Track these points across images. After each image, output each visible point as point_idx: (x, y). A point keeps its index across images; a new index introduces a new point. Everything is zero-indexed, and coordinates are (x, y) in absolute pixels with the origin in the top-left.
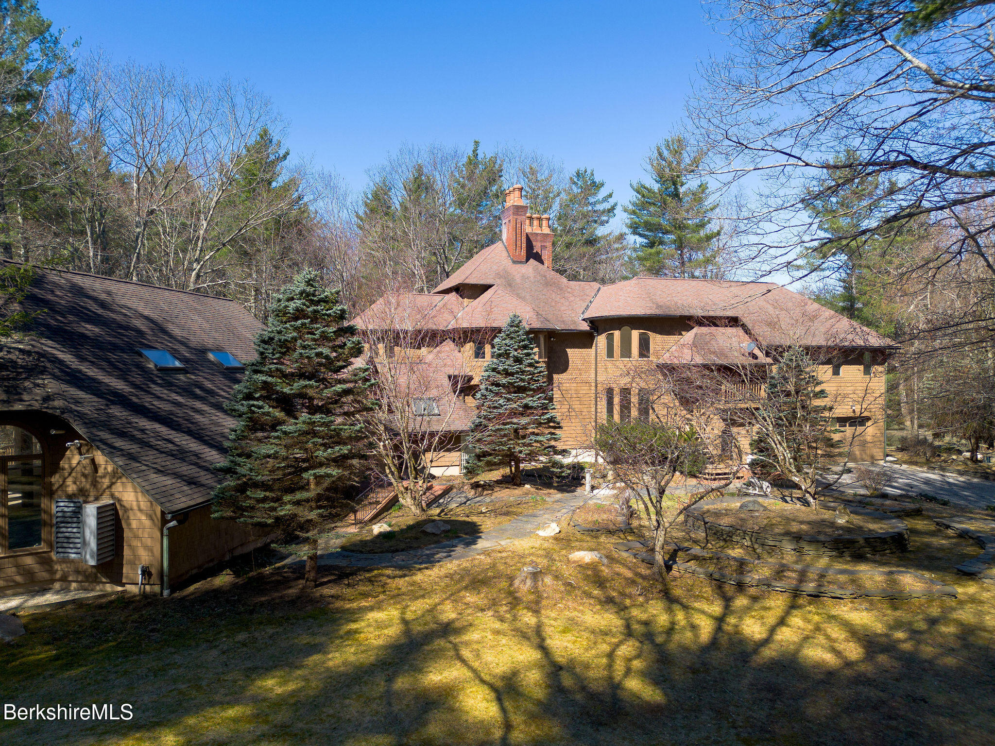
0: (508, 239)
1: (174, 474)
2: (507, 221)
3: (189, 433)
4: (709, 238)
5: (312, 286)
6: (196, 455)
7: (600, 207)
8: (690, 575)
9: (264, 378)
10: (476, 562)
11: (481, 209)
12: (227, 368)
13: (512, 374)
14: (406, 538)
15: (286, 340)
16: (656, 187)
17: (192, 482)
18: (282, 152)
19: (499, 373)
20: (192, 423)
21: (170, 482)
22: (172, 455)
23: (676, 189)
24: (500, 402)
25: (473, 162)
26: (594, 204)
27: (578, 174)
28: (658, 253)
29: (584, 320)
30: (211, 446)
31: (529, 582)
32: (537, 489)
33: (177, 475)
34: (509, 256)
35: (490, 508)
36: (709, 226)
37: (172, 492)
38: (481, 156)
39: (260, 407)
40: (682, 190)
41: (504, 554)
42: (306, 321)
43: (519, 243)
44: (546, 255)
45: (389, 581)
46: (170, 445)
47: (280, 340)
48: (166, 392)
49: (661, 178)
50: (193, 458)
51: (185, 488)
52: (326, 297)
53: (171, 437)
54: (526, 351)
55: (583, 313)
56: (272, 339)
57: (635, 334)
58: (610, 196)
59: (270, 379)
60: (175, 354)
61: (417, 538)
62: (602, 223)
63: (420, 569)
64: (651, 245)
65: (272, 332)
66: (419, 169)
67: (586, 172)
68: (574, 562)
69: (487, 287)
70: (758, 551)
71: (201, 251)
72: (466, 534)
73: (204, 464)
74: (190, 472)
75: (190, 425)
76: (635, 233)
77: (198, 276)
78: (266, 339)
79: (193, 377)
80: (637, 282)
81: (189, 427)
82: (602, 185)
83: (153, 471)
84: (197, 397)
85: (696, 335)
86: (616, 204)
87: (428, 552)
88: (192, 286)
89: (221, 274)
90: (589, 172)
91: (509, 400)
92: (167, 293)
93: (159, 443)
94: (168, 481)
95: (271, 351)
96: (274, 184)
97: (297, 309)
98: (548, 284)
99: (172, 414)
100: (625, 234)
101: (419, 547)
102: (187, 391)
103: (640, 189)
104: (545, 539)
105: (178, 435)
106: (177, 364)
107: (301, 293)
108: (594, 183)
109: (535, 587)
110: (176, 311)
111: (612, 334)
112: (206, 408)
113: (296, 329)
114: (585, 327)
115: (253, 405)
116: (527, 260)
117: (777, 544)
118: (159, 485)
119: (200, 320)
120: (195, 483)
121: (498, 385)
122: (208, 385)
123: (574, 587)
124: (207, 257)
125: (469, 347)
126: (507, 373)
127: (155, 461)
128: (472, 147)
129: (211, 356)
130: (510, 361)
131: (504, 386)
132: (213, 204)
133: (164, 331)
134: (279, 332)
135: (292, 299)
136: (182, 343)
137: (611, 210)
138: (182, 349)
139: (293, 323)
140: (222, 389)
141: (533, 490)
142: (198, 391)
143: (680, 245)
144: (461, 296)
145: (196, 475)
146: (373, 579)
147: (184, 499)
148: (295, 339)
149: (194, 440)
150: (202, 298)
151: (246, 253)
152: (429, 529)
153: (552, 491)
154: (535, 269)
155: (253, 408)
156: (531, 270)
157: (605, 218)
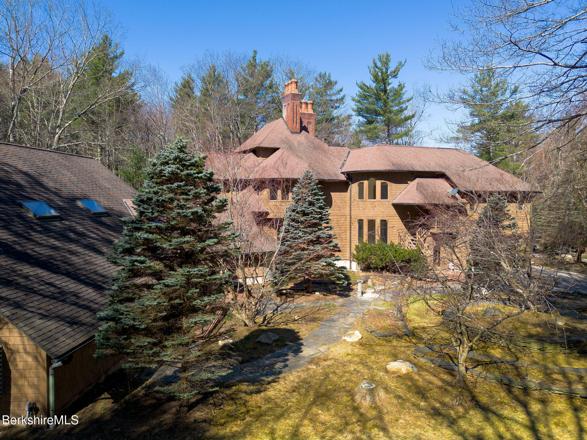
0: (287, 116)
1: (58, 317)
2: (286, 104)
3: (68, 274)
4: (407, 119)
5: (184, 152)
6: (75, 295)
7: (334, 98)
8: (483, 379)
9: (146, 236)
10: (311, 372)
11: (259, 96)
12: (95, 214)
13: (307, 214)
14: (247, 349)
15: (163, 201)
16: (373, 85)
17: (73, 322)
18: (119, 52)
19: (297, 213)
20: (70, 265)
21: (54, 326)
22: (55, 298)
23: (385, 87)
24: (300, 234)
25: (253, 65)
26: (331, 95)
27: (320, 76)
28: (375, 128)
29: (342, 173)
30: (87, 284)
31: (368, 398)
32: (324, 295)
33: (59, 318)
34: (288, 128)
35: (301, 316)
36: (405, 112)
37: (57, 336)
38: (258, 61)
39: (142, 262)
40: (388, 88)
41: (329, 363)
42: (182, 184)
43: (295, 119)
44: (311, 128)
45: (248, 398)
46: (52, 289)
47: (158, 201)
48: (45, 238)
49: (376, 79)
50: (73, 298)
51: (69, 330)
52: (196, 162)
53: (52, 280)
54: (317, 197)
55: (341, 168)
56: (150, 199)
57: (378, 183)
58: (341, 90)
59: (151, 236)
60: (51, 204)
61: (255, 349)
62: (336, 108)
63: (269, 383)
64: (370, 122)
65: (150, 192)
66: (214, 69)
67: (325, 74)
68: (393, 373)
69: (275, 150)
70: (512, 350)
71: (62, 120)
72: (291, 342)
73: (83, 303)
74: (71, 313)
75: (68, 267)
76: (359, 115)
77: (60, 139)
78: (145, 199)
79: (67, 223)
80: (377, 147)
81: (67, 270)
82: (336, 83)
83: (39, 317)
84: (71, 241)
85: (418, 183)
86: (344, 96)
87: (267, 362)
88: (55, 146)
89: (76, 137)
90: (327, 74)
91: (305, 233)
92: (41, 153)
93: (42, 287)
94: (52, 325)
95: (150, 211)
96: (113, 74)
97: (172, 173)
98: (316, 148)
99: (52, 259)
100: (352, 116)
101: (259, 357)
102: (62, 236)
103: (363, 87)
104: (352, 344)
105: (59, 278)
106: (53, 213)
107: (175, 159)
108: (330, 81)
109: (373, 401)
110: (49, 167)
111: (363, 183)
112: (80, 250)
113: (171, 190)
114: (343, 178)
115: (136, 261)
116: (301, 132)
117: (527, 345)
118: (45, 331)
119: (69, 174)
120: (76, 323)
121: (298, 222)
122: (80, 228)
123: (404, 400)
124: (67, 125)
125: (266, 193)
126: (304, 214)
127: (40, 306)
128: (252, 54)
129: (80, 203)
130: (306, 205)
131: (302, 222)
132: (70, 86)
133: (41, 184)
134: (156, 193)
135: (167, 163)
136: (56, 194)
137: (342, 99)
138: (56, 199)
139: (169, 185)
140: (92, 232)
141: (322, 296)
142: (72, 235)
143: (388, 123)
144: (257, 156)
145: (77, 315)
146: (234, 396)
147: (68, 341)
148: (172, 200)
149: (73, 281)
150: (69, 157)
151: (93, 122)
152: (263, 339)
153: (334, 296)
154: (306, 138)
155: (136, 263)
156: (303, 138)
157: (337, 105)
